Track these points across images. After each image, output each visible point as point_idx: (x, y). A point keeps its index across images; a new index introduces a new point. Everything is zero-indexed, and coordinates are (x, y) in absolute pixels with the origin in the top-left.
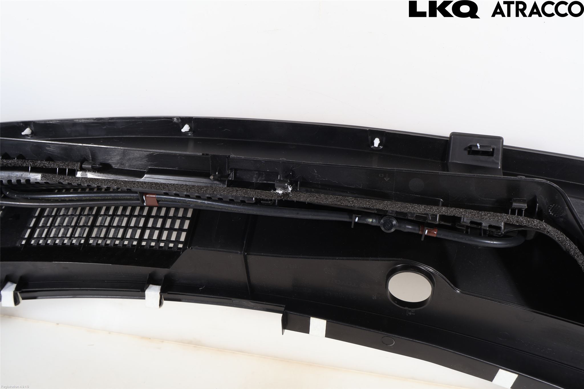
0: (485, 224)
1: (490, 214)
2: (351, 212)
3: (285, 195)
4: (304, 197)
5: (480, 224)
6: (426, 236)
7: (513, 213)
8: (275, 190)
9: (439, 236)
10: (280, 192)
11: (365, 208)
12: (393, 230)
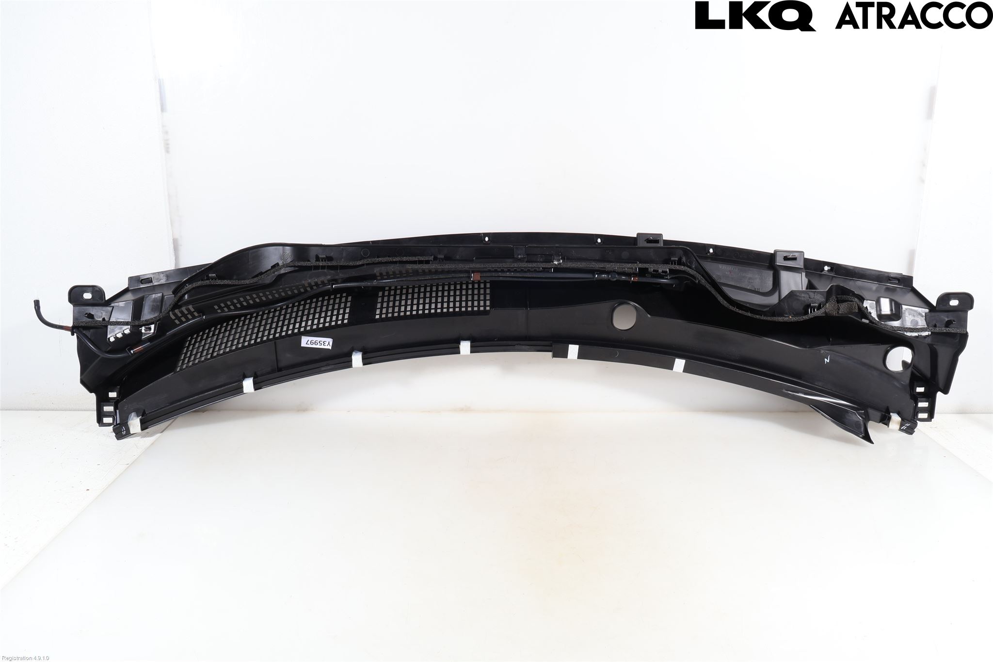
0: (660, 271)
1: (661, 265)
2: (593, 271)
3: (559, 264)
4: (570, 265)
5: (658, 271)
6: (633, 282)
7: (672, 264)
8: (553, 262)
9: (639, 281)
10: (556, 263)
11: (602, 268)
12: (615, 279)
